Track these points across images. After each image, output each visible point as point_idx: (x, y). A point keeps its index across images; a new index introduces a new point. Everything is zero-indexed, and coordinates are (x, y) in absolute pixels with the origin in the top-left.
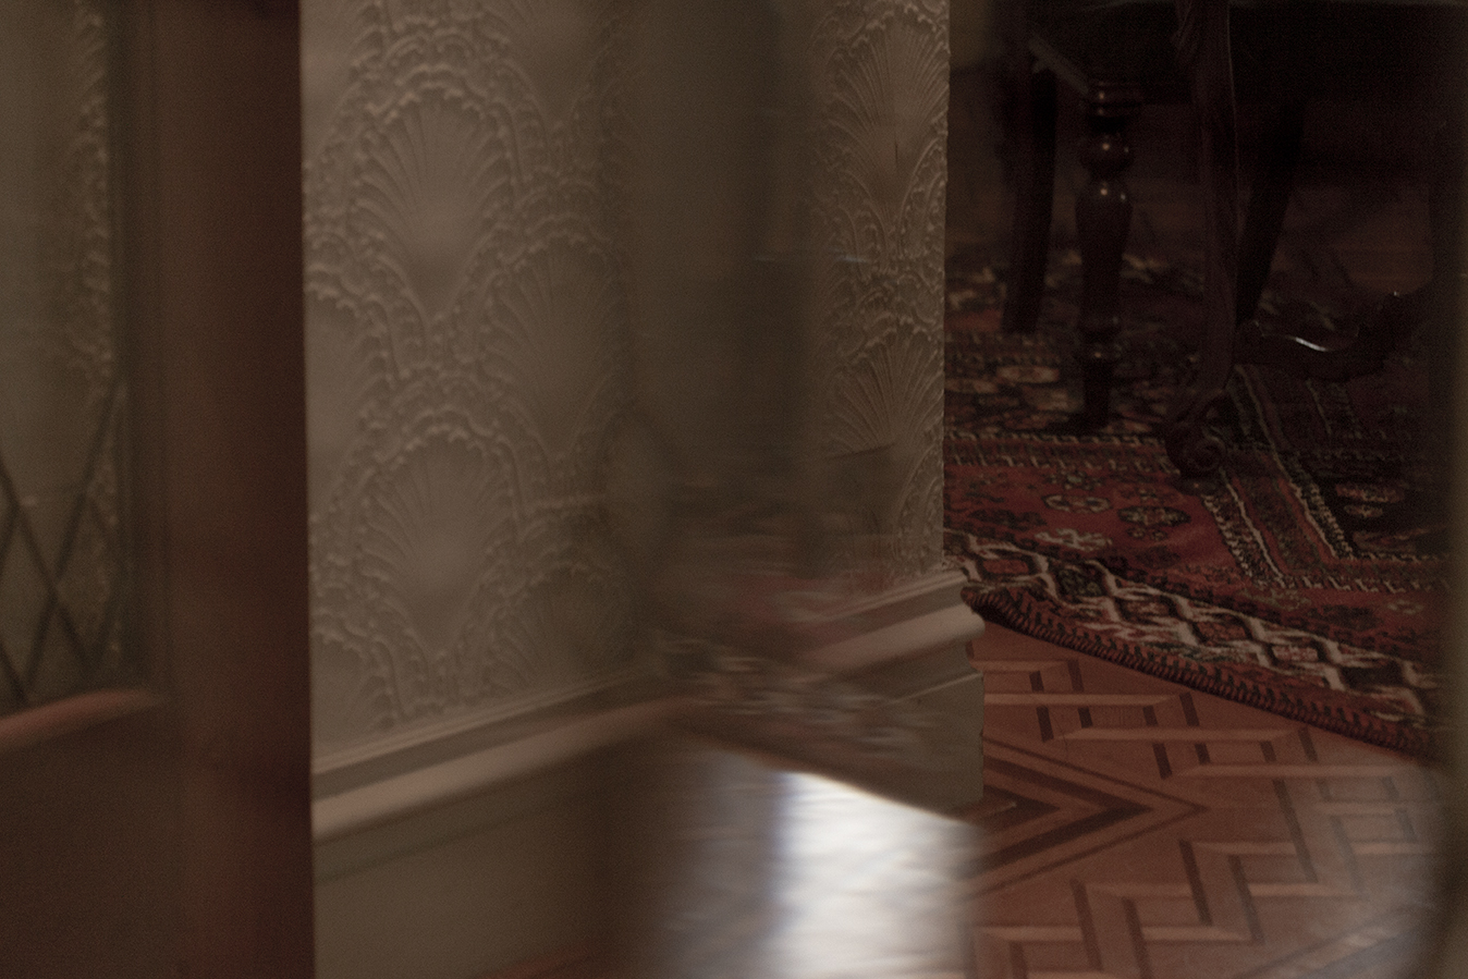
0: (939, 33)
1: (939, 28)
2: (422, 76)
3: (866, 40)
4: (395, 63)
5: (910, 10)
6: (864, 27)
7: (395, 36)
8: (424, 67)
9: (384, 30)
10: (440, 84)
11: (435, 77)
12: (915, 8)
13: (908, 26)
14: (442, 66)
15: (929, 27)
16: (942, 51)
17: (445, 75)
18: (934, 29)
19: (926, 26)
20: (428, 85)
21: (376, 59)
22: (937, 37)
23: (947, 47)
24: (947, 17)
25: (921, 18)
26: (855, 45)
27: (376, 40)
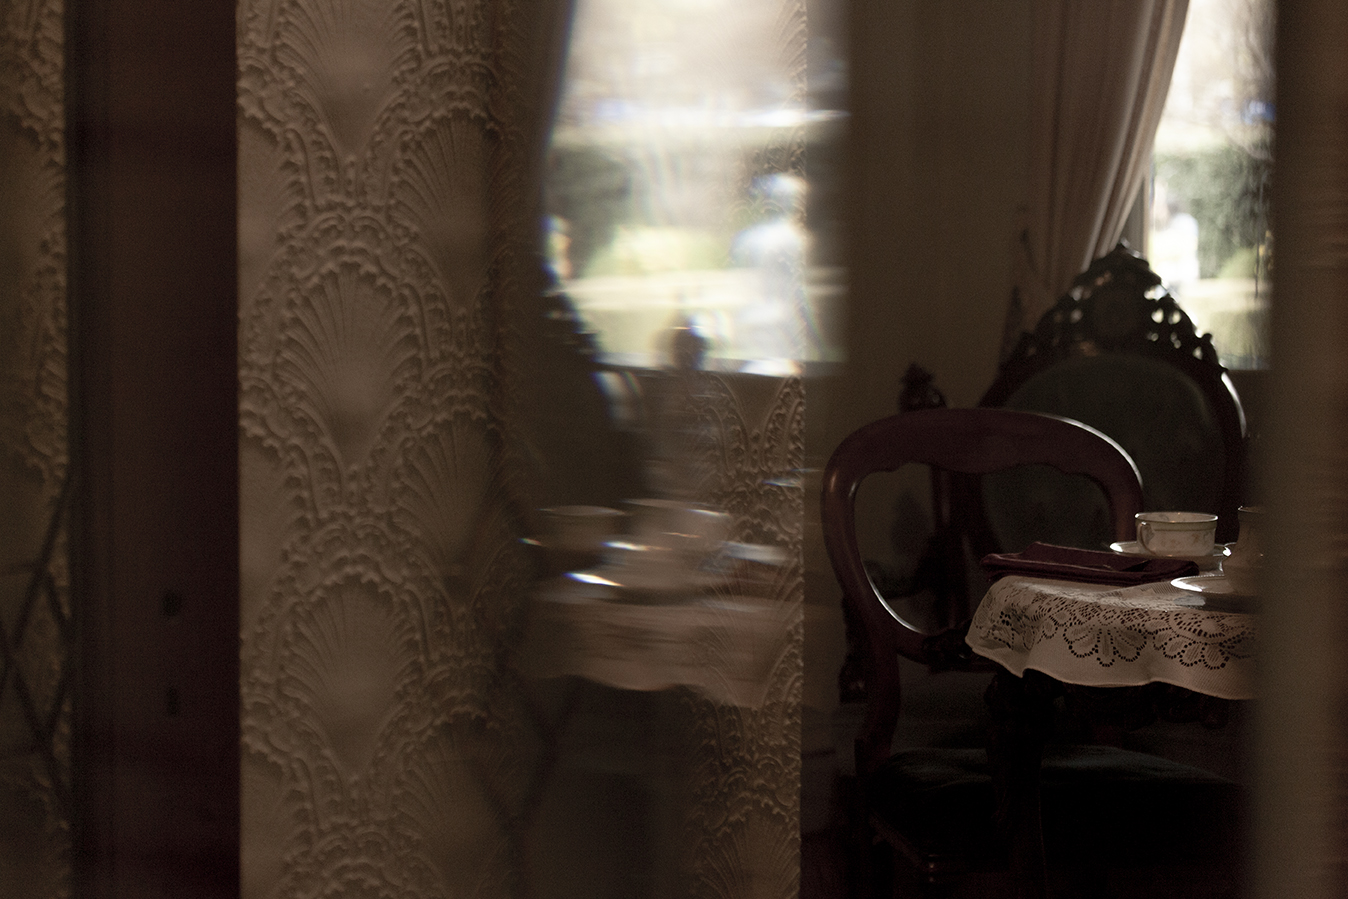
0: (791, 823)
1: (791, 819)
2: (345, 868)
3: (728, 831)
4: (322, 858)
5: (767, 805)
6: (727, 819)
7: (322, 834)
8: (347, 861)
9: (312, 829)
10: (360, 875)
11: (355, 870)
12: (771, 803)
13: (764, 818)
14: (363, 860)
15: (783, 817)
16: (794, 839)
17: (364, 868)
18: (787, 820)
19: (779, 818)
20: (351, 876)
21: (305, 854)
22: (789, 827)
23: (798, 836)
24: (798, 809)
25: (776, 810)
26: (719, 835)
27: (306, 838)
